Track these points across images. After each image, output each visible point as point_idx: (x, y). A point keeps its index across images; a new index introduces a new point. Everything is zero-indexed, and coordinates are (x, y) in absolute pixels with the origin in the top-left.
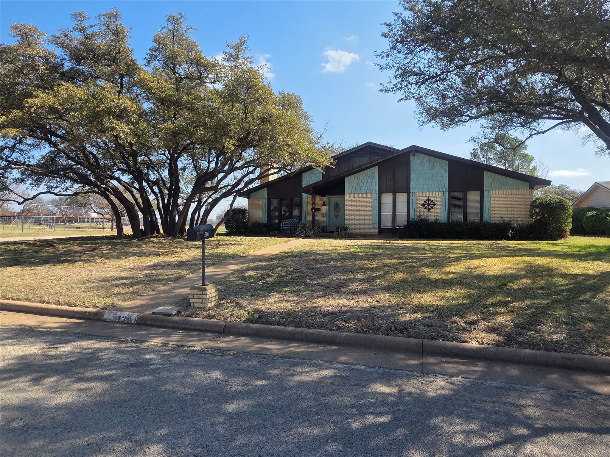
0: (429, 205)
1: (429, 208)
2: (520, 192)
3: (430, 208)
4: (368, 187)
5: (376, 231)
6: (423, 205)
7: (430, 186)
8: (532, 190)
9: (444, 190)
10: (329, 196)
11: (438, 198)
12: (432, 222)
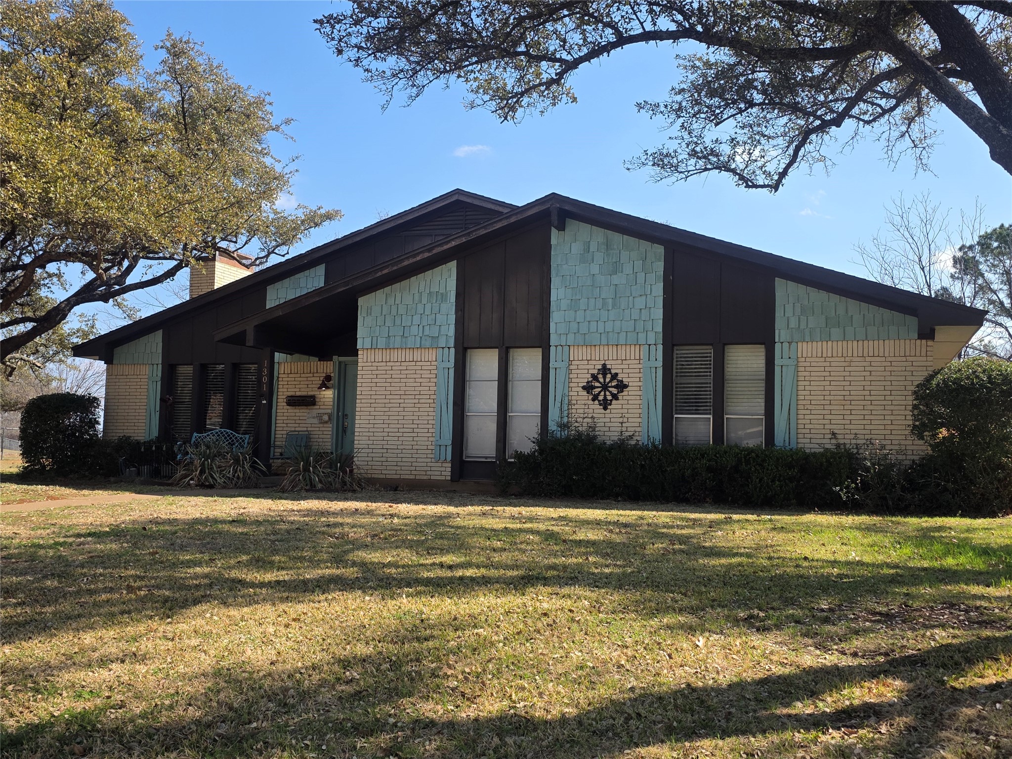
0: (605, 387)
1: (605, 399)
2: (889, 347)
3: (609, 398)
4: (427, 328)
5: (444, 472)
6: (588, 388)
7: (609, 328)
8: (930, 343)
9: (651, 341)
10: (342, 359)
11: (634, 364)
12: (612, 447)
